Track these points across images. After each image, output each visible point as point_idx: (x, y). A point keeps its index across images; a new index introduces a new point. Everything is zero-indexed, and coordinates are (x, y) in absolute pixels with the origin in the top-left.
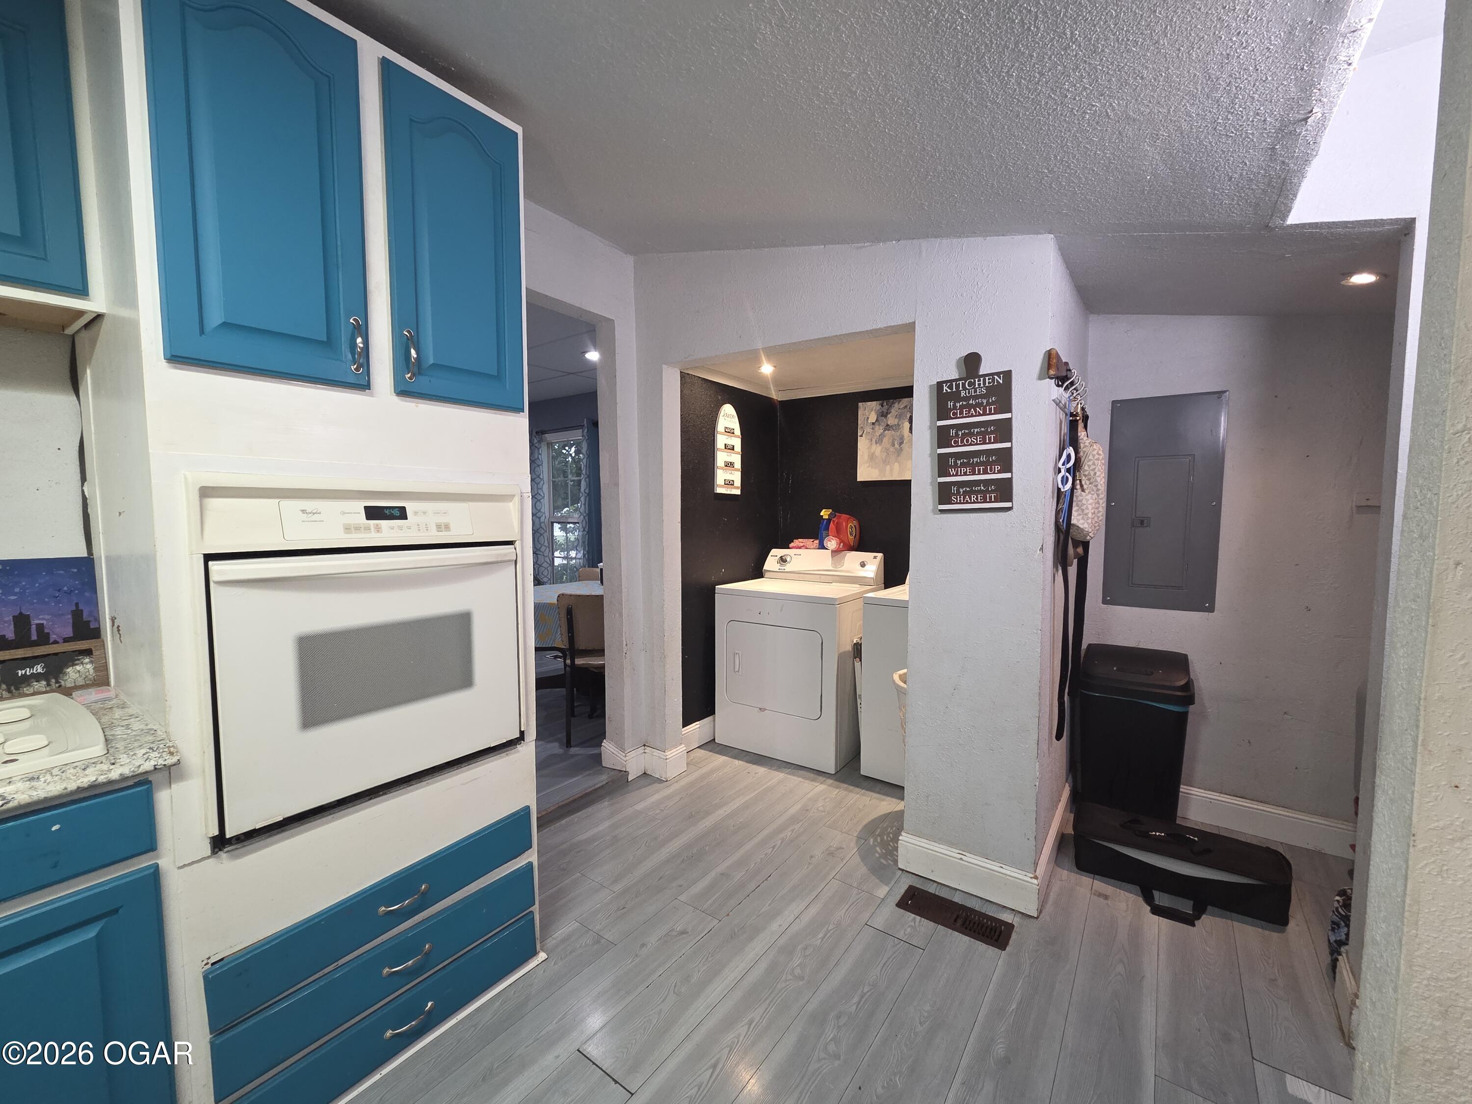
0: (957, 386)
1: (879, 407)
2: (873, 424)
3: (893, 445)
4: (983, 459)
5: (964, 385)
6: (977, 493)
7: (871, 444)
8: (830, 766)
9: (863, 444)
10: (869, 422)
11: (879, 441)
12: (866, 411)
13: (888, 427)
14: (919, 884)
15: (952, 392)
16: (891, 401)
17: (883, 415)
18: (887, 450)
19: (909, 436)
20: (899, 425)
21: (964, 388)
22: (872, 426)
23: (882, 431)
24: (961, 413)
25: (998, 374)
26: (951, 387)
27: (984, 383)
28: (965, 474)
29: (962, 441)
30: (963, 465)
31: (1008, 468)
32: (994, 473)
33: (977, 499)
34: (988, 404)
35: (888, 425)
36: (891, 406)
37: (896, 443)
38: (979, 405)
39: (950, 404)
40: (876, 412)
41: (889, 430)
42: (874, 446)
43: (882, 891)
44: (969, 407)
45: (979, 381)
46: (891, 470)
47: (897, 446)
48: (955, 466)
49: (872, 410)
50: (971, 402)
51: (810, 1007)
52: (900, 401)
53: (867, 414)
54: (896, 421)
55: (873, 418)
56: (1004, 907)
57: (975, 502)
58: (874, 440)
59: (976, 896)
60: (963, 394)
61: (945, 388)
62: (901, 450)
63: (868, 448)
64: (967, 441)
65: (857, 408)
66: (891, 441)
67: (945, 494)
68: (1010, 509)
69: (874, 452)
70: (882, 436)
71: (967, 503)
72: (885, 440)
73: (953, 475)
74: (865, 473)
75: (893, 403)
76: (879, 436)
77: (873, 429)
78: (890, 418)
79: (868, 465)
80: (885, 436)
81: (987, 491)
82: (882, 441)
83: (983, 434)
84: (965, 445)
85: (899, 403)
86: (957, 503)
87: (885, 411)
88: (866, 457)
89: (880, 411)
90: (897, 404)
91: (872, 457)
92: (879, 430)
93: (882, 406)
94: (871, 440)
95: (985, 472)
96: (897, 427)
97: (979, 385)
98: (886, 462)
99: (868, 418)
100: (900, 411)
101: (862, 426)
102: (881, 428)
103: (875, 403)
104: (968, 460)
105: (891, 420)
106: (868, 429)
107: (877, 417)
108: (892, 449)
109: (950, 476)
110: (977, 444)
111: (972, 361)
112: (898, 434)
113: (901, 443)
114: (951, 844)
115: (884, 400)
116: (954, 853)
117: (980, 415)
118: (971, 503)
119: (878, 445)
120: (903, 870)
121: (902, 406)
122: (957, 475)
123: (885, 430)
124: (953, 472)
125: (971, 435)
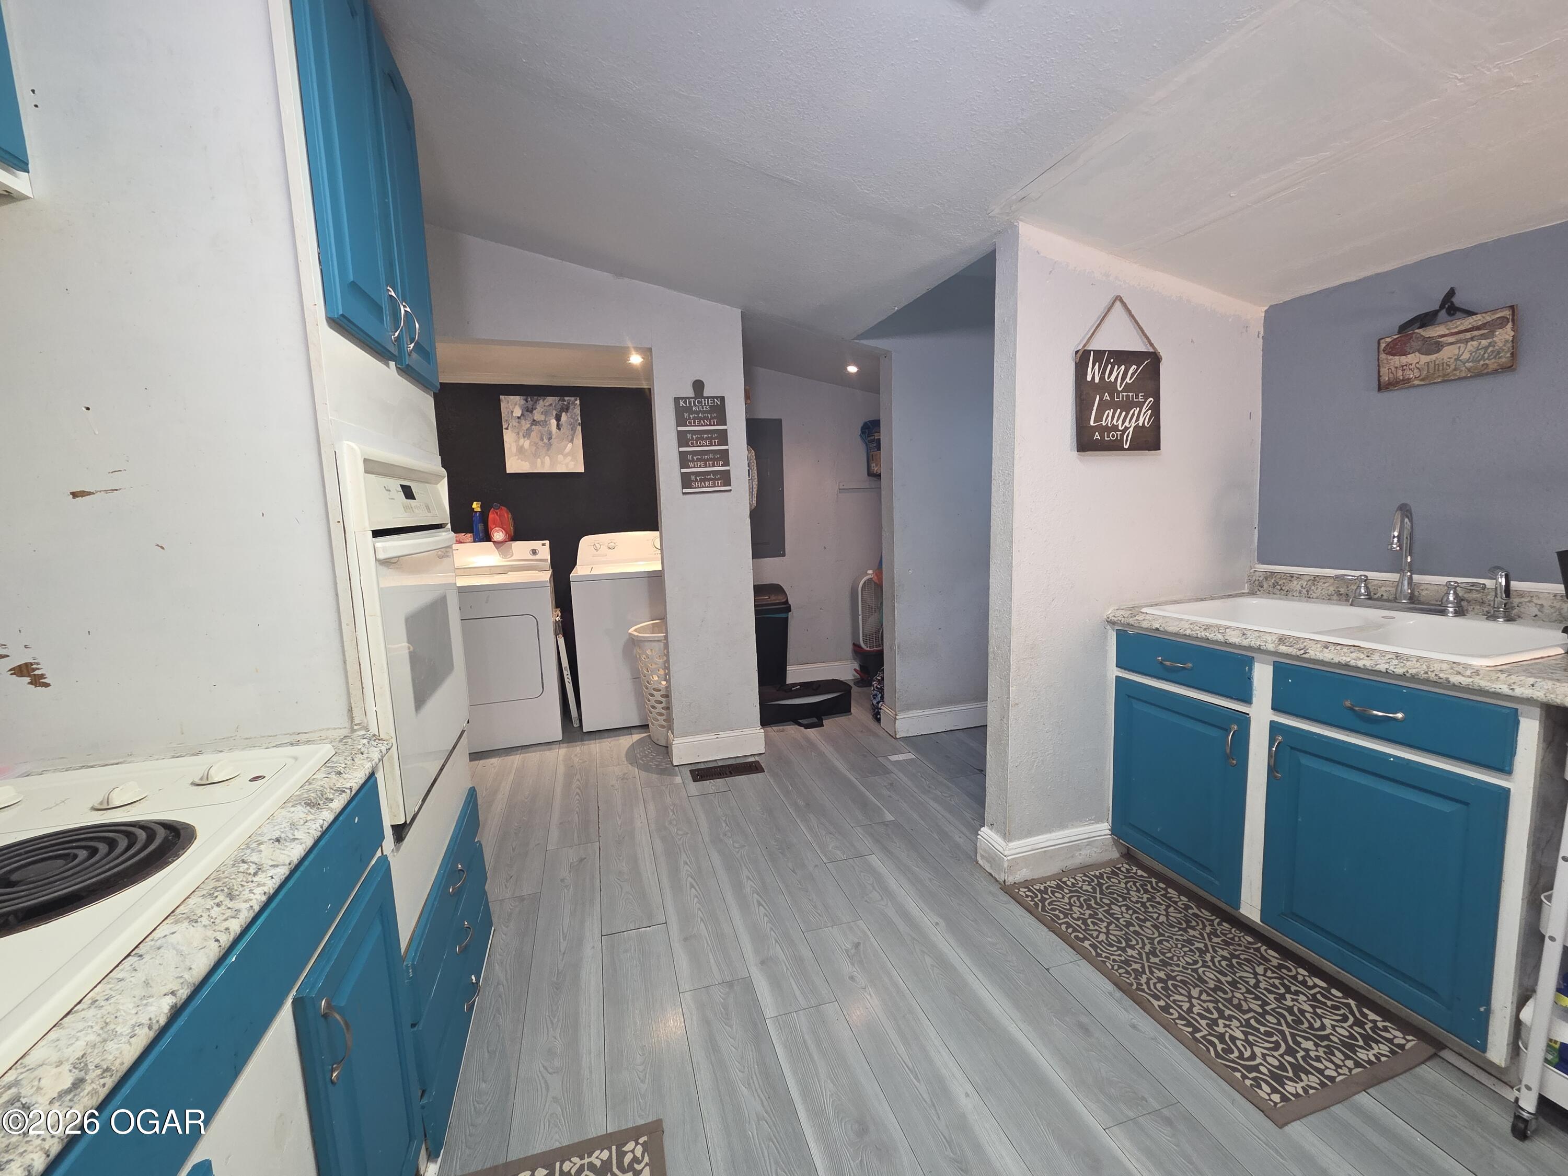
0: (690, 403)
1: (523, 402)
2: (519, 418)
3: (542, 439)
4: (711, 456)
5: (694, 402)
6: (709, 480)
7: (519, 438)
8: (558, 735)
9: (509, 437)
10: (514, 415)
11: (527, 435)
12: (510, 404)
13: (534, 422)
14: (694, 768)
15: (686, 406)
16: (536, 397)
17: (529, 410)
18: (536, 444)
19: (556, 432)
20: (545, 421)
21: (695, 405)
22: (517, 420)
23: (529, 426)
24: (695, 422)
25: (717, 398)
26: (685, 402)
27: (708, 403)
28: (700, 466)
29: (697, 443)
30: (698, 460)
31: (727, 463)
32: (719, 466)
33: (709, 484)
34: (712, 418)
35: (534, 420)
36: (536, 402)
37: (544, 438)
38: (707, 418)
39: (686, 415)
40: (521, 407)
41: (536, 425)
42: (522, 441)
43: (678, 780)
44: (700, 419)
45: (705, 401)
46: (543, 463)
47: (545, 441)
48: (693, 461)
49: (516, 404)
50: (700, 415)
51: (707, 839)
52: (545, 399)
53: (511, 407)
54: (542, 418)
55: (518, 412)
56: (746, 756)
57: (708, 487)
58: (521, 434)
59: (729, 758)
60: (694, 409)
61: (681, 403)
62: (551, 445)
63: (516, 442)
64: (700, 443)
65: (499, 401)
66: (539, 436)
67: (687, 481)
68: (730, 490)
69: (523, 445)
70: (529, 430)
71: (703, 487)
72: (533, 434)
73: (692, 468)
74: (515, 464)
75: (538, 400)
76: (527, 430)
77: (518, 422)
78: (536, 414)
79: (517, 457)
80: (532, 431)
81: (715, 479)
82: (530, 436)
83: (711, 439)
84: (699, 446)
85: (543, 401)
86: (696, 488)
87: (530, 406)
88: (514, 449)
89: (525, 406)
90: (541, 401)
91: (521, 450)
92: (526, 424)
93: (527, 402)
94: (519, 434)
95: (713, 466)
96: (545, 423)
97: (705, 403)
98: (536, 455)
99: (512, 412)
100: (545, 408)
101: (506, 418)
102: (528, 423)
103: (518, 398)
104: (701, 457)
105: (537, 416)
106: (514, 423)
107: (522, 412)
108: (541, 443)
109: (690, 468)
110: (707, 446)
111: (698, 386)
112: (546, 429)
113: (550, 439)
114: (706, 731)
115: (529, 395)
116: (712, 736)
117: (707, 425)
118: (706, 487)
119: (526, 439)
120: (677, 766)
121: (547, 404)
122: (694, 467)
123: (532, 424)
124: (691, 464)
125: (702, 439)
